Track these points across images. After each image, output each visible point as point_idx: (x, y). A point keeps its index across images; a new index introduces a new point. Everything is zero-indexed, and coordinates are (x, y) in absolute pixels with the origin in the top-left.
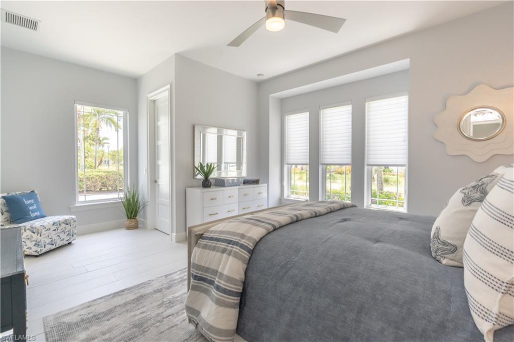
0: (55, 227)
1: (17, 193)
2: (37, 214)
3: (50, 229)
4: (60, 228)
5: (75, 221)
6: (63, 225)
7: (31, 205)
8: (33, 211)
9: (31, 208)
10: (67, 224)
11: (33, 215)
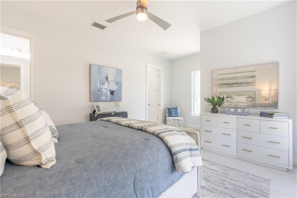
0: (173, 121)
1: (173, 107)
2: (175, 115)
3: (171, 120)
4: (175, 121)
5: (182, 121)
6: (177, 121)
7: (173, 111)
8: (173, 114)
9: (173, 113)
10: (178, 121)
11: (173, 115)
